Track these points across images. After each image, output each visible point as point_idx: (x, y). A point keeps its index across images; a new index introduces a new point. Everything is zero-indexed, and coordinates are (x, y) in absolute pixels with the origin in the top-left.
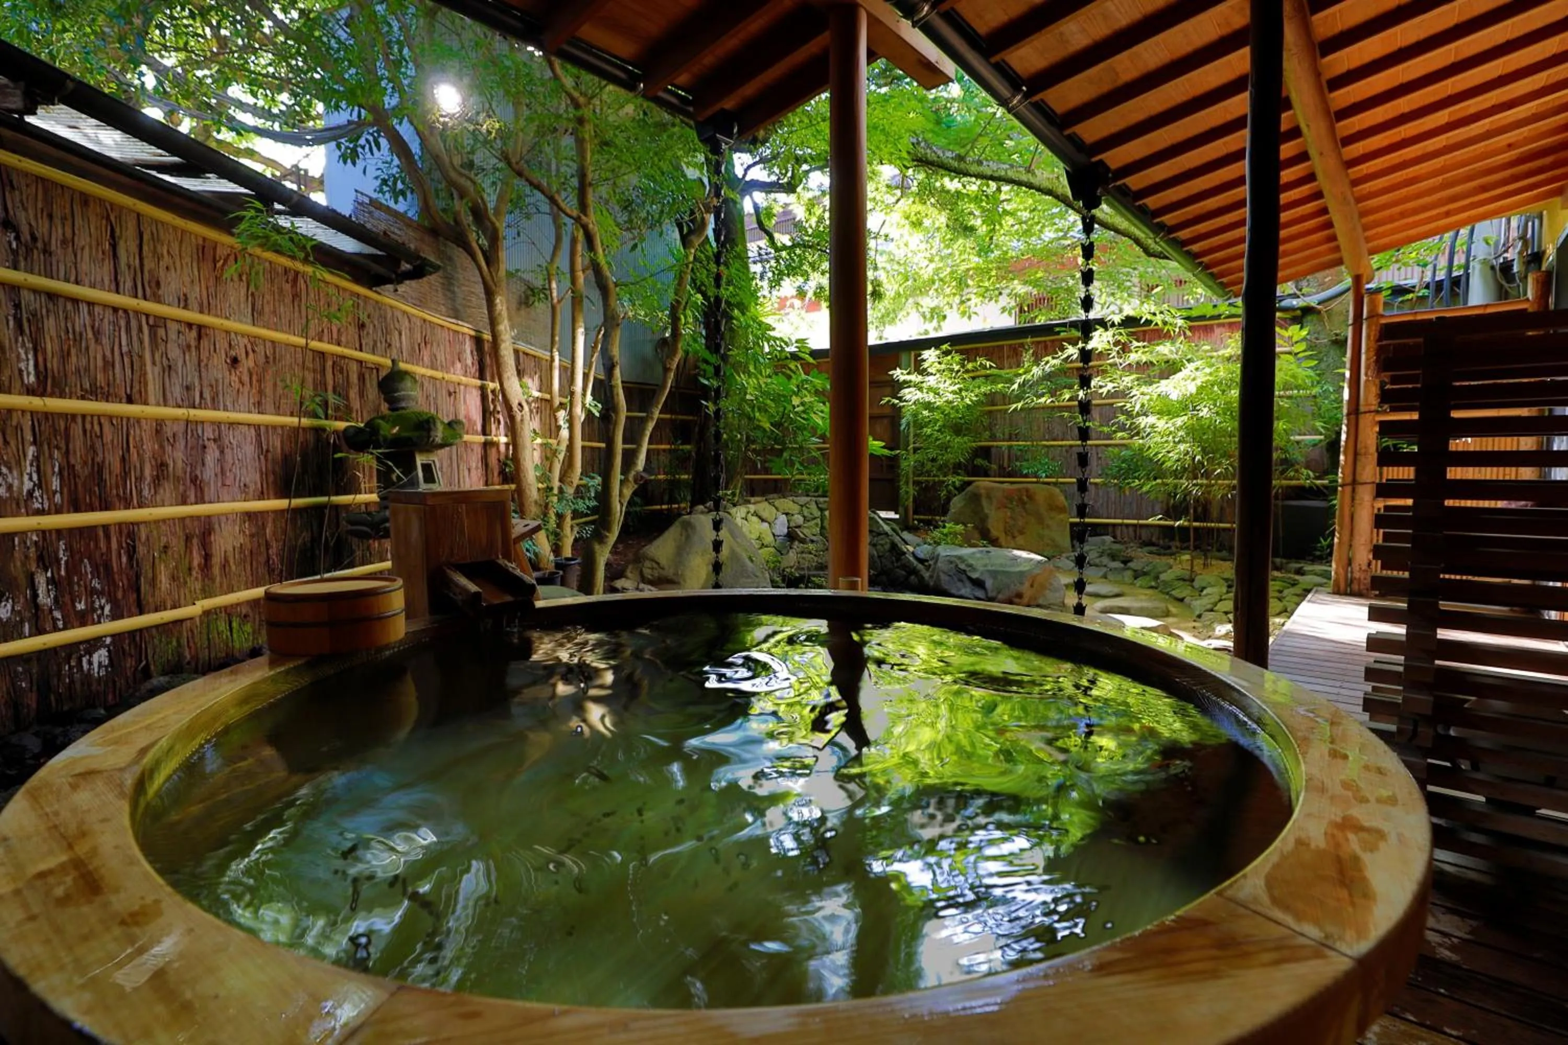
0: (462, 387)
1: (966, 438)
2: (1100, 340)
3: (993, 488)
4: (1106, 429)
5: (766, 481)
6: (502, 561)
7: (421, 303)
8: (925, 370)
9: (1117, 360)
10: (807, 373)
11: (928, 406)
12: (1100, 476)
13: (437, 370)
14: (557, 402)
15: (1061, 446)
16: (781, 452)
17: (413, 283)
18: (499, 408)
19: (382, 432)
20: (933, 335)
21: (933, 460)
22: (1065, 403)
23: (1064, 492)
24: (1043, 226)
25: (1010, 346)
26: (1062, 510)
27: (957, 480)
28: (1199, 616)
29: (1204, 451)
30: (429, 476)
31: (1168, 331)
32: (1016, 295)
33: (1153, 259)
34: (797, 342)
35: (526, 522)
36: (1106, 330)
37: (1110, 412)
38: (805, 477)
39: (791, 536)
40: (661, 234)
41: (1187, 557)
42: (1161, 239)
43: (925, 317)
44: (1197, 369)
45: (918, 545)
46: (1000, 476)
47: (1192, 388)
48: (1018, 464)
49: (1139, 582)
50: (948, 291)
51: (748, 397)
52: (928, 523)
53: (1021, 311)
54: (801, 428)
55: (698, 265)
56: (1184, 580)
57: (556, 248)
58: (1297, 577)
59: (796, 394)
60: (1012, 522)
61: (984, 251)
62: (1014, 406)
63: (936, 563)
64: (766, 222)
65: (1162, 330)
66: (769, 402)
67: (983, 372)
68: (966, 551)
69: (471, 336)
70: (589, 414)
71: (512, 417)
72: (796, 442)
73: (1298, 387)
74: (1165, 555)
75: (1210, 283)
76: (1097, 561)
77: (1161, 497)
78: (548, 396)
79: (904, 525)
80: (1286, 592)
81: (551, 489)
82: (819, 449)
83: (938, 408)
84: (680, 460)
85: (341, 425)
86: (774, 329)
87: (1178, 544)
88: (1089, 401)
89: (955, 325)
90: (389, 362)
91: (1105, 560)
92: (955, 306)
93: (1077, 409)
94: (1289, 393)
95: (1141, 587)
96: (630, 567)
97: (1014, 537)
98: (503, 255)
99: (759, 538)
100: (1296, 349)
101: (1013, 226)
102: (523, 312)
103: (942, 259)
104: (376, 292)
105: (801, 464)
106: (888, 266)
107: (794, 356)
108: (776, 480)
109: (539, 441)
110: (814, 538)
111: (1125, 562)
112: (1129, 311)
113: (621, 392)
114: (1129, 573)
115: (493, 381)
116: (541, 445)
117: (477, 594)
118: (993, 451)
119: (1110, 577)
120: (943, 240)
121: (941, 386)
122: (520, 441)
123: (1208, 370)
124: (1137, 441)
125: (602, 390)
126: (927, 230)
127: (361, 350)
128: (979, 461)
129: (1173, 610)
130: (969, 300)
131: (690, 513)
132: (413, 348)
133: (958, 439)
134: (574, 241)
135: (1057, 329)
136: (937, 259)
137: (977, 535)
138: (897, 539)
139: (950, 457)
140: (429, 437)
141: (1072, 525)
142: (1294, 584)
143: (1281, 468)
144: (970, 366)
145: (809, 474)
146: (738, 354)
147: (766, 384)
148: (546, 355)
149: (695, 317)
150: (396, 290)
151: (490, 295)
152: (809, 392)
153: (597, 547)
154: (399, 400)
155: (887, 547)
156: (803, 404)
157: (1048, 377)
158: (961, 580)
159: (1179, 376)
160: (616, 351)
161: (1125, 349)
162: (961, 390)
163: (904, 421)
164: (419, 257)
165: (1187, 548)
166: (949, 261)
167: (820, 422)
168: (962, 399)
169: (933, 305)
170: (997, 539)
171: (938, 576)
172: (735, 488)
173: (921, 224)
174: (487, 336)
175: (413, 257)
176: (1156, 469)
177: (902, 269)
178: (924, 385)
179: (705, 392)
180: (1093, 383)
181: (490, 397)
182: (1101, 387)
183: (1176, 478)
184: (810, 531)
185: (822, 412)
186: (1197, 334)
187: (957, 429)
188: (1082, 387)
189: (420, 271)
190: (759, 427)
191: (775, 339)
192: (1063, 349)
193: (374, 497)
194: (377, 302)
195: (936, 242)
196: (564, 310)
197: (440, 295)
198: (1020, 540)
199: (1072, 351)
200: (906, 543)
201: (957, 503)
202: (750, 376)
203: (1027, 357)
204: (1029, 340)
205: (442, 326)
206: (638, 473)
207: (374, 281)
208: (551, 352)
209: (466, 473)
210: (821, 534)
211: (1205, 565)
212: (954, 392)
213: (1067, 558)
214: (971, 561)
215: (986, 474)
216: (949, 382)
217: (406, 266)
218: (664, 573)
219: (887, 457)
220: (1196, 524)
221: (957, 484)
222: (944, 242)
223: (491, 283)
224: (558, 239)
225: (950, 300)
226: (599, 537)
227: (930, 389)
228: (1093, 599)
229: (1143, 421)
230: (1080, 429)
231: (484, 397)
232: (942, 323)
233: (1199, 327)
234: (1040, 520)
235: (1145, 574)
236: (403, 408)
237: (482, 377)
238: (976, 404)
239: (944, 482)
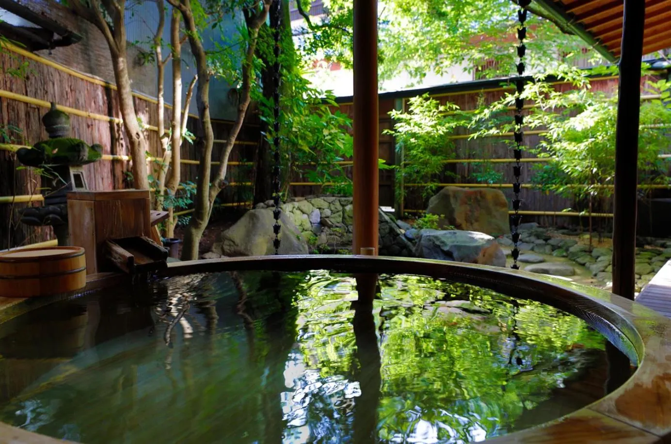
0: (97, 122)
1: (439, 157)
2: (529, 91)
3: (458, 191)
4: (533, 151)
5: (304, 186)
6: (144, 237)
7: (67, 62)
8: (412, 111)
9: (541, 104)
10: (333, 113)
11: (414, 135)
12: (529, 182)
13: (79, 109)
14: (162, 132)
15: (504, 162)
16: (314, 167)
17: (61, 49)
18: (122, 136)
19: (46, 153)
20: (417, 87)
21: (418, 172)
22: (507, 133)
23: (505, 193)
24: (492, 12)
25: (470, 94)
26: (504, 205)
27: (433, 185)
28: (595, 275)
29: (599, 166)
30: (79, 183)
31: (576, 85)
32: (473, 59)
33: (567, 35)
34: (326, 92)
35: (158, 212)
36: (534, 83)
37: (536, 139)
38: (332, 183)
39: (323, 223)
40: (234, 17)
41: (587, 236)
42: (571, 24)
43: (411, 75)
44: (595, 110)
45: (408, 229)
46: (462, 183)
47: (591, 123)
48: (474, 174)
49: (555, 253)
50: (426, 56)
51: (294, 129)
52: (414, 214)
53: (477, 70)
54: (329, 151)
55: (261, 40)
56: (585, 251)
57: (160, 25)
58: (661, 249)
59: (326, 127)
60: (470, 213)
61: (453, 29)
62: (472, 135)
63: (420, 240)
64: (303, 7)
65: (572, 83)
66: (308, 133)
67: (451, 112)
68: (440, 233)
69: (102, 86)
70: (185, 140)
71: (132, 143)
72: (325, 159)
73: (663, 122)
74: (572, 235)
75: (604, 52)
76: (527, 239)
77: (570, 196)
78: (156, 128)
79: (398, 215)
80: (654, 259)
81: (159, 192)
82: (341, 165)
83: (421, 137)
84: (246, 173)
85: (16, 147)
86: (311, 83)
87: (582, 227)
88: (521, 133)
89: (433, 80)
90: (49, 105)
91: (533, 238)
92: (432, 68)
93: (514, 137)
94: (658, 125)
95: (557, 256)
96: (215, 245)
97: (472, 224)
98: (123, 30)
99: (301, 225)
100: (662, 96)
101: (472, 11)
102: (136, 70)
103: (424, 34)
104: (36, 54)
105: (329, 174)
106: (387, 39)
107: (324, 101)
108: (311, 186)
109: (149, 159)
110: (338, 225)
111: (546, 240)
112: (550, 71)
113: (210, 126)
114: (548, 248)
115: (118, 116)
116: (151, 162)
117: (130, 258)
118: (458, 166)
119: (536, 249)
120: (424, 21)
121: (423, 122)
122: (138, 159)
123: (602, 111)
124: (555, 159)
125: (194, 125)
126: (413, 14)
127: (27, 95)
128: (448, 173)
129: (578, 271)
130: (442, 63)
131: (254, 208)
132: (62, 93)
133: (434, 158)
134: (173, 21)
135: (501, 84)
136: (420, 34)
137: (447, 222)
138: (394, 225)
139: (428, 170)
140: (79, 156)
141: (510, 215)
142: (659, 254)
143: (651, 177)
144: (442, 108)
145: (334, 182)
146: (286, 101)
147: (305, 120)
148: (153, 100)
149: (257, 76)
150: (50, 54)
151: (115, 58)
152: (335, 126)
153: (194, 231)
154: (56, 130)
155: (387, 231)
156: (330, 134)
157: (494, 115)
158: (437, 252)
159: (583, 114)
160: (206, 99)
161: (547, 97)
162: (436, 124)
163: (397, 146)
164: (66, 31)
165: (588, 231)
166: (428, 36)
167: (342, 146)
168: (437, 131)
169: (416, 66)
170: (461, 225)
171: (422, 250)
172: (285, 191)
173: (409, 10)
174: (113, 86)
175: (62, 30)
176: (567, 179)
177: (396, 42)
178: (411, 121)
179: (264, 126)
180: (524, 120)
181: (116, 128)
182: (530, 123)
183: (580, 183)
184: (336, 220)
185: (343, 139)
186: (596, 86)
187: (434, 151)
188: (517, 124)
189: (67, 41)
190: (300, 150)
191: (311, 90)
192: (505, 97)
193: (39, 197)
194: (37, 62)
195: (420, 23)
196: (166, 69)
197: (80, 57)
198: (476, 225)
199: (511, 99)
200: (400, 228)
201: (433, 201)
202: (294, 116)
203: (481, 101)
204: (482, 91)
205: (82, 79)
206: (221, 181)
207: (34, 47)
208: (158, 97)
209: (100, 181)
210: (343, 222)
211: (600, 242)
212: (432, 126)
213: (507, 237)
214: (443, 239)
215: (453, 182)
216: (428, 119)
217: (56, 37)
218: (239, 248)
219: (386, 170)
220: (594, 214)
221: (434, 188)
222: (425, 22)
223: (115, 49)
224: (162, 19)
225: (429, 62)
226: (195, 224)
227: (416, 124)
228: (524, 264)
229: (557, 146)
230: (515, 151)
231: (112, 128)
232: (423, 79)
233: (598, 82)
234: (489, 212)
235: (559, 247)
236: (60, 136)
237: (110, 114)
238: (446, 134)
239: (424, 187)
